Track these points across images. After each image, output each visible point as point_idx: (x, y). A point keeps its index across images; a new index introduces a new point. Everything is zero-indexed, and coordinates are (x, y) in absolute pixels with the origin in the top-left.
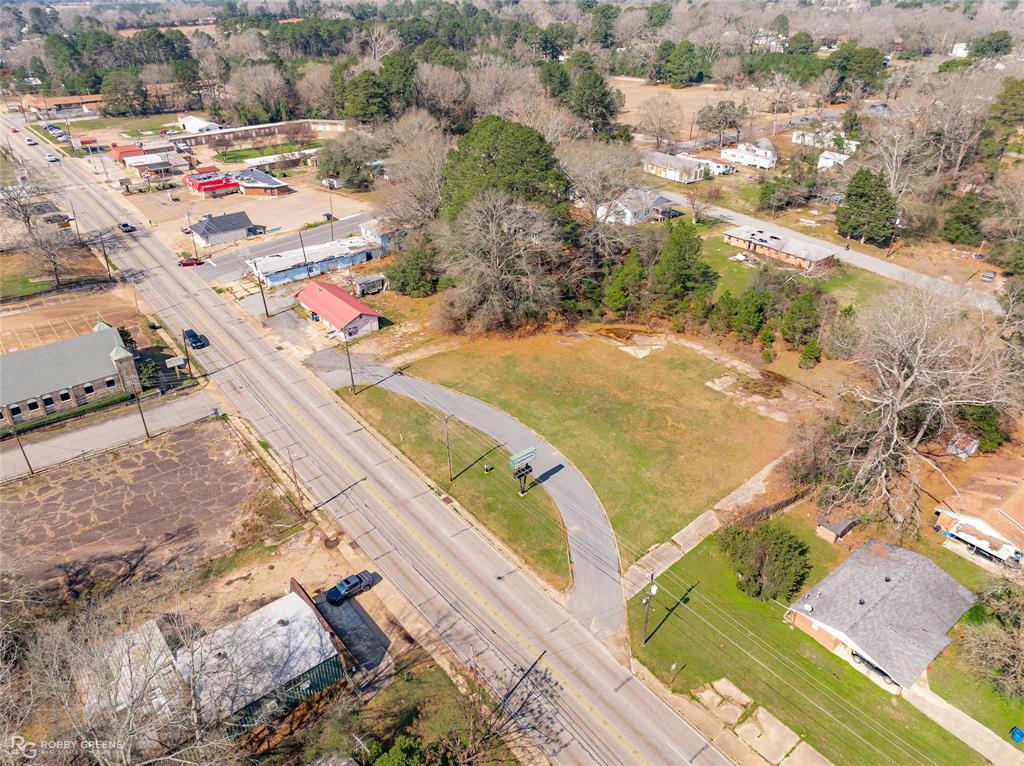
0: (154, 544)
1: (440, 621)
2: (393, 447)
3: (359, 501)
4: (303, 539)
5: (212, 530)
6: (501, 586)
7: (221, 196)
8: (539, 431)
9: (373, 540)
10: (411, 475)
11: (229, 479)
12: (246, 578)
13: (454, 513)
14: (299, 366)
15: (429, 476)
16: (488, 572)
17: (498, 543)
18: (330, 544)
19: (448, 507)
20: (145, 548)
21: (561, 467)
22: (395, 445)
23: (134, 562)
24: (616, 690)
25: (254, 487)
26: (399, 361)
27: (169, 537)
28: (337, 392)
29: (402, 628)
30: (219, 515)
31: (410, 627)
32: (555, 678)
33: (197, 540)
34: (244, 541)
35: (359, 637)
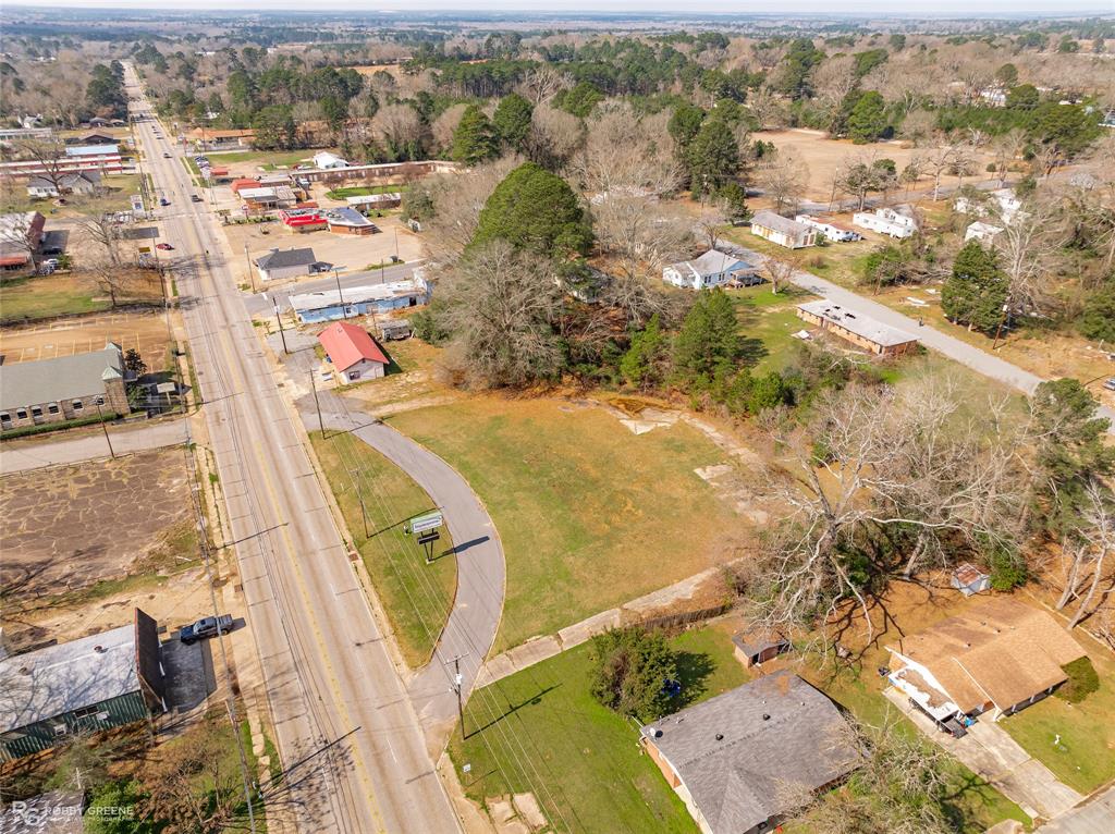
0: (61, 558)
1: (275, 677)
2: (332, 497)
3: (268, 545)
4: (196, 574)
5: (119, 553)
6: (357, 654)
7: (309, 232)
8: (483, 498)
9: (259, 586)
10: (334, 527)
11: (163, 507)
12: (123, 604)
13: (353, 572)
14: (288, 405)
15: (349, 530)
16: (351, 635)
17: (379, 609)
18: (217, 583)
19: (350, 565)
20: (50, 561)
21: (486, 539)
22: (335, 495)
23: (33, 573)
24: (408, 782)
25: (180, 518)
26: (385, 411)
27: (78, 553)
28: (310, 435)
29: (235, 677)
30: (134, 539)
31: (243, 678)
32: (353, 757)
33: (99, 560)
34: (141, 568)
35: (190, 678)
